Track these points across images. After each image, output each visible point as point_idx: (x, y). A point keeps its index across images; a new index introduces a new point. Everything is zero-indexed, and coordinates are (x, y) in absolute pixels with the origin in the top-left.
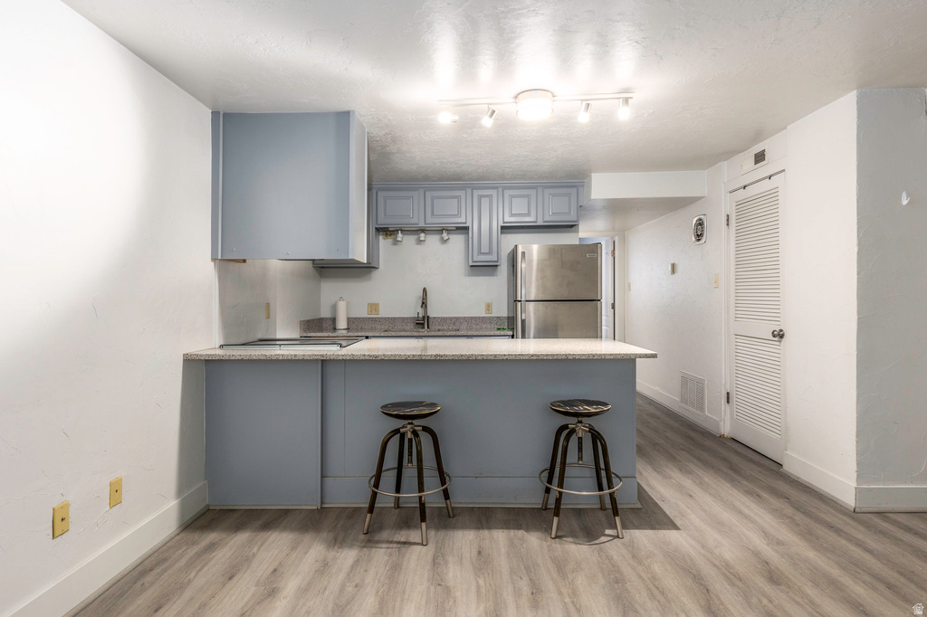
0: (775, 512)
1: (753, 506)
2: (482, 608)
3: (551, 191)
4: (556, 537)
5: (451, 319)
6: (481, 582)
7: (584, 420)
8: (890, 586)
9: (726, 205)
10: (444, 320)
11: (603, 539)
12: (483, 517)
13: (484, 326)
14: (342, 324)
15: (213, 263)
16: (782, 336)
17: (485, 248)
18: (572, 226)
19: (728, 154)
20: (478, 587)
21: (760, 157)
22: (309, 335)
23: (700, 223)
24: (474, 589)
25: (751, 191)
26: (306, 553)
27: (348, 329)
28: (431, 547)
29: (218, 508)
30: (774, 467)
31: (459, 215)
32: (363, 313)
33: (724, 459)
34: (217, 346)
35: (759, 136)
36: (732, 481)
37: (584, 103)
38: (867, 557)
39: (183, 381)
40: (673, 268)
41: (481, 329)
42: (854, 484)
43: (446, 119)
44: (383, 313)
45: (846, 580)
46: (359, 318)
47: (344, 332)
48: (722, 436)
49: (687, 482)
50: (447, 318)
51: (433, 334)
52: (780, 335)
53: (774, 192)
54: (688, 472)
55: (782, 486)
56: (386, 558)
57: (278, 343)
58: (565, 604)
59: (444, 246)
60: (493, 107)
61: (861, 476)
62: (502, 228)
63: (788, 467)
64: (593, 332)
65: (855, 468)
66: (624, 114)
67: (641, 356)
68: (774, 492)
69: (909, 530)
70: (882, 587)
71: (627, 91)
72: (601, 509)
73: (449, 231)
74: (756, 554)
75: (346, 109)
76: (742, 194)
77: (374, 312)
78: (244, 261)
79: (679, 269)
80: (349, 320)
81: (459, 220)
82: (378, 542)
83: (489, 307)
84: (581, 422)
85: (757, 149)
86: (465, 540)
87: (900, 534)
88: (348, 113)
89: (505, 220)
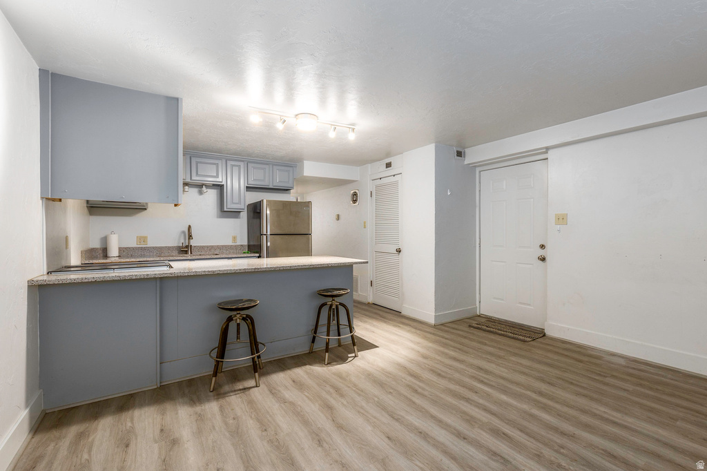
0: (409, 331)
1: (400, 331)
2: (317, 405)
3: (278, 167)
4: (328, 364)
5: (208, 247)
6: (306, 394)
7: (336, 299)
8: (459, 349)
9: (370, 186)
10: (202, 248)
11: (350, 359)
12: (282, 364)
13: (232, 251)
14: (114, 252)
15: (41, 201)
16: (400, 252)
17: (236, 199)
18: (287, 190)
19: (373, 161)
20: (307, 397)
21: (389, 165)
22: (91, 262)
23: (355, 194)
24: (305, 398)
25: (384, 181)
26: (177, 414)
27: (119, 256)
28: (262, 386)
29: (56, 410)
30: (398, 314)
31: (217, 176)
32: (133, 243)
33: (376, 313)
34: (45, 272)
35: (388, 155)
36: (385, 322)
37: (333, 127)
38: (447, 341)
39: (28, 305)
40: (338, 218)
41: (230, 253)
42: (434, 314)
43: (255, 120)
44: (151, 243)
45: (446, 351)
46: (129, 248)
47: (117, 260)
48: (369, 303)
49: (368, 326)
50: (205, 246)
51: (194, 257)
52: (399, 251)
53: (396, 182)
54: (365, 322)
55: (404, 320)
56: (240, 400)
57: (72, 269)
58: (355, 391)
59: (201, 196)
60: (285, 118)
61: (436, 310)
62: (247, 187)
63: (404, 312)
64: (308, 252)
65: (434, 307)
66: (352, 137)
67: (356, 263)
68: (403, 323)
69: (453, 328)
70: (458, 350)
71: (353, 125)
72: (339, 346)
73: (208, 186)
74: (413, 349)
75: (176, 96)
76: (379, 182)
77: (142, 243)
78: (60, 200)
79: (341, 217)
80: (120, 249)
81: (218, 180)
82: (225, 393)
83: (234, 238)
84: (334, 300)
85: (388, 161)
86: (280, 379)
87: (452, 330)
88: (177, 99)
89: (249, 183)
